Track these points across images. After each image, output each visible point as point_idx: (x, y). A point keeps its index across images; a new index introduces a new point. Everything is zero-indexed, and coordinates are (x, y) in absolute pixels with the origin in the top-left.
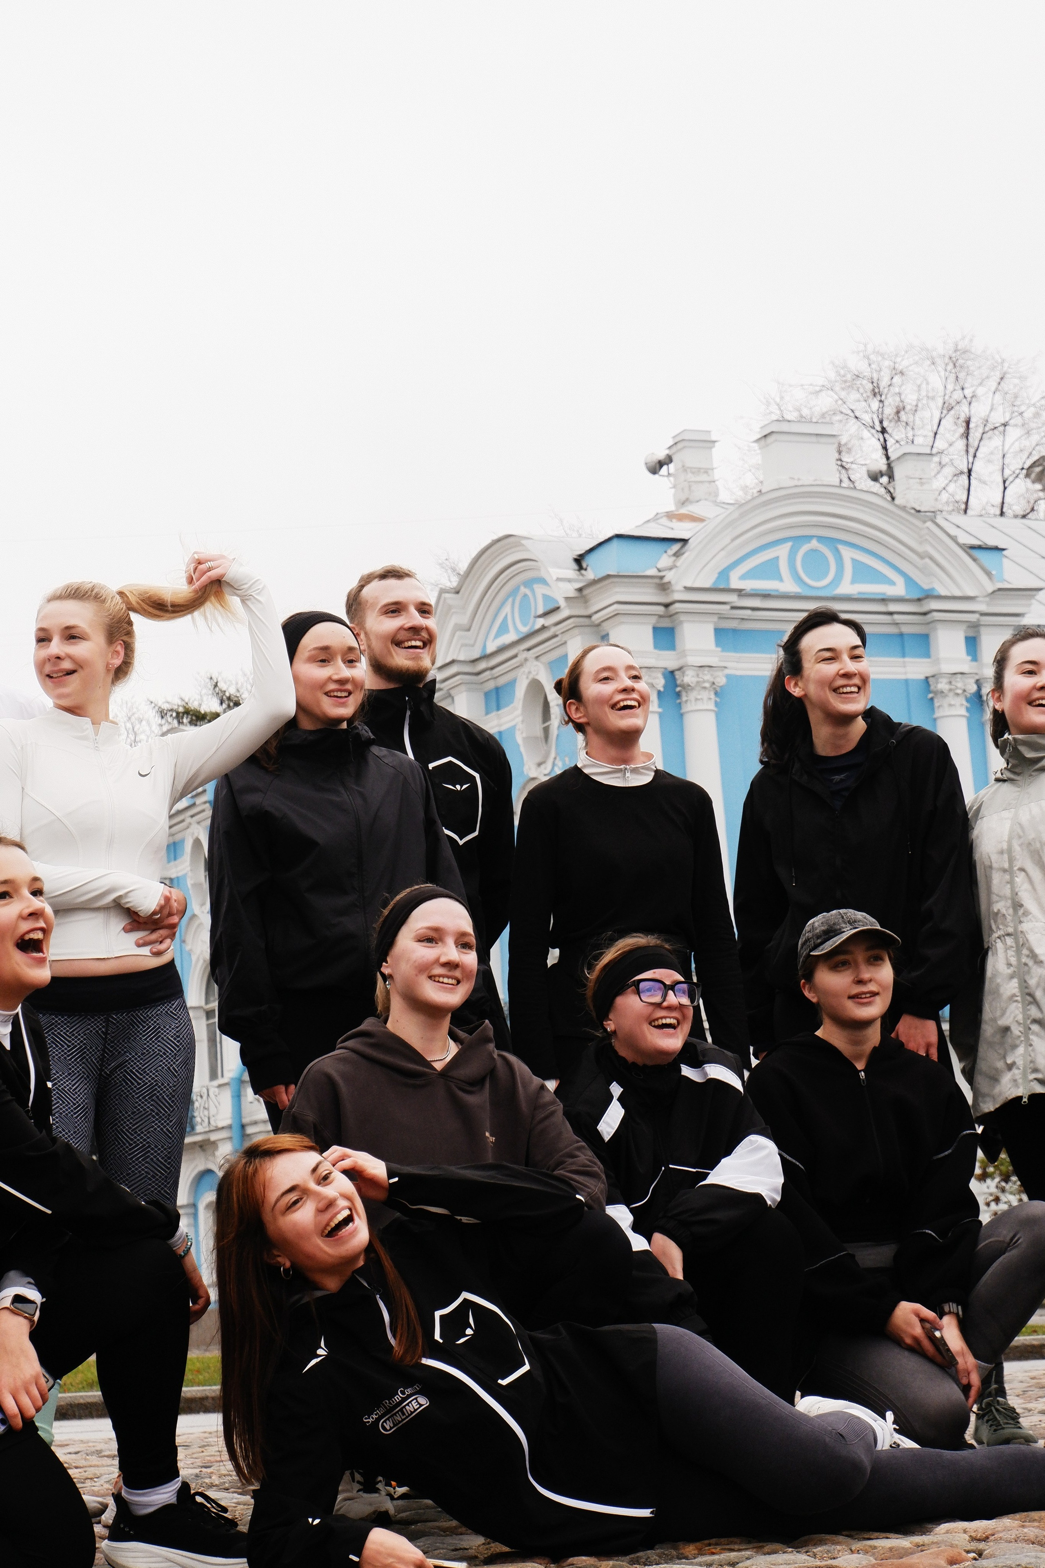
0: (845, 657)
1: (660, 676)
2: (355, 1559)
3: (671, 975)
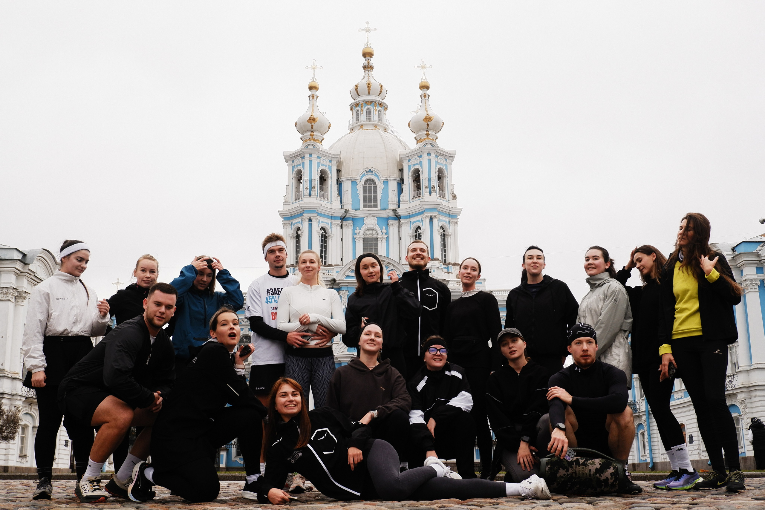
0: (535, 258)
1: (759, 281)
2: (266, 496)
3: (440, 347)
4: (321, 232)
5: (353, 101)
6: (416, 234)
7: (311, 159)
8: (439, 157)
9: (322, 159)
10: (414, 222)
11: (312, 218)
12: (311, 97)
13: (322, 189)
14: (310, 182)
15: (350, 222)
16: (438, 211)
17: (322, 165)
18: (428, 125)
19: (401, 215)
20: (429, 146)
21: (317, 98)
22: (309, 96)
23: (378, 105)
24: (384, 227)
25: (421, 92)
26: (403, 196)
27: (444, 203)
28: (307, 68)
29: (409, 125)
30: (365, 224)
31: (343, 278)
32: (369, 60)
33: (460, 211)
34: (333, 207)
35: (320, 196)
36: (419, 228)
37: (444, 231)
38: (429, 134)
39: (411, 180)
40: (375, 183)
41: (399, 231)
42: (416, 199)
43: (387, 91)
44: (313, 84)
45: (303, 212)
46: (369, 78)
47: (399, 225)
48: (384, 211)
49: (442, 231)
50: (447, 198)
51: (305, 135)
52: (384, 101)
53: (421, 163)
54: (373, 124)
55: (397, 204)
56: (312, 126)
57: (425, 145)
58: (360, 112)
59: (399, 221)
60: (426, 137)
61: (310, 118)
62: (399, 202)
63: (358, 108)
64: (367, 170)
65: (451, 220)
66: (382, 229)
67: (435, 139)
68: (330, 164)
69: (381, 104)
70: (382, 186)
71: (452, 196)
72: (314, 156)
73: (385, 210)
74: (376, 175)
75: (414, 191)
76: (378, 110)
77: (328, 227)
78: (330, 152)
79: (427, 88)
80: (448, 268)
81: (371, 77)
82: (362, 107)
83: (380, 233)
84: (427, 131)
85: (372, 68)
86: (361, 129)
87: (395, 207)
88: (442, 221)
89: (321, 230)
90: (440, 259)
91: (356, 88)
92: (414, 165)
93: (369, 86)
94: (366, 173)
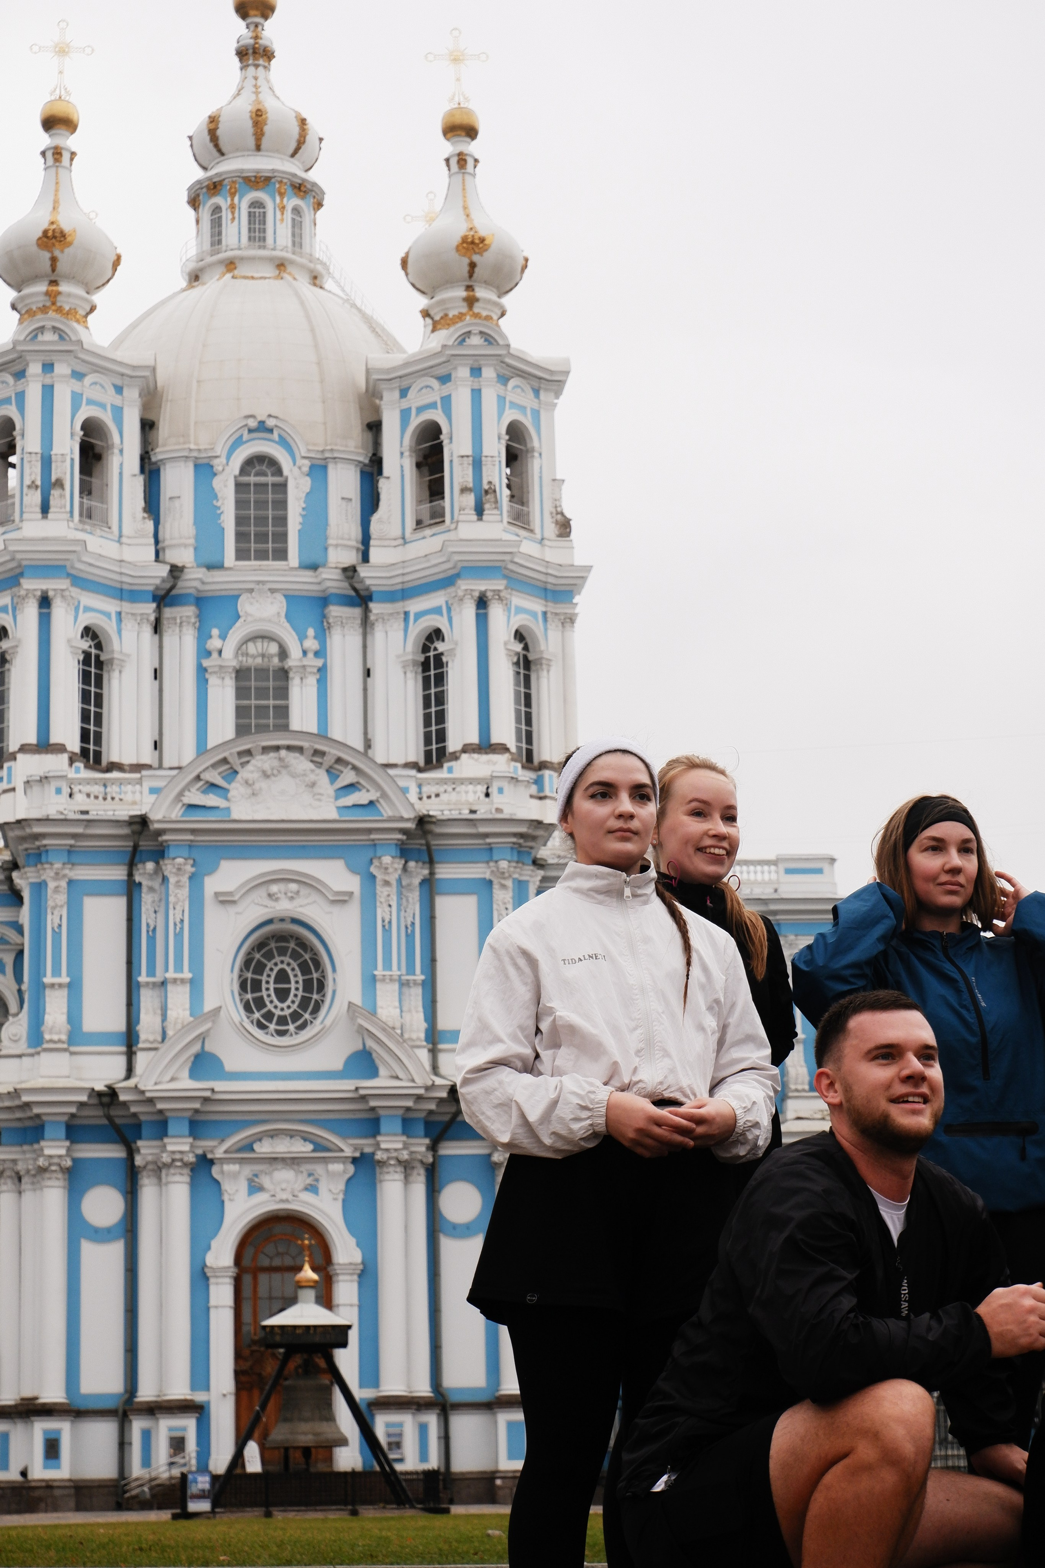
4: (85, 645)
5: (199, 174)
6: (427, 659)
7: (48, 381)
8: (512, 383)
9: (88, 380)
10: (419, 615)
11: (51, 594)
12: (49, 154)
13: (86, 490)
14: (47, 462)
15: (188, 611)
16: (506, 577)
17: (90, 402)
18: (473, 265)
19: (373, 589)
20: (476, 340)
21: (72, 159)
22: (43, 154)
23: (290, 190)
24: (311, 632)
25: (447, 148)
26: (380, 521)
27: (529, 547)
28: (35, 48)
29: (404, 263)
30: (241, 620)
31: (176, 813)
32: (260, 28)
33: (584, 578)
34: (128, 554)
35: (81, 515)
36: (436, 634)
37: (526, 648)
38: (477, 300)
39: (409, 464)
40: (279, 471)
41: (365, 647)
42: (428, 532)
43: (321, 140)
44: (59, 110)
45: (18, 571)
46: (257, 93)
47: (366, 623)
48: (310, 573)
49: (518, 647)
50: (538, 530)
51: (26, 291)
52: (313, 176)
53: (446, 401)
54: (271, 259)
55: (358, 549)
56: (54, 260)
57: (463, 339)
58: (226, 215)
59: (367, 611)
60: (464, 310)
61: (45, 232)
62: (366, 539)
63: (218, 200)
64: (253, 423)
65: (551, 608)
66: (302, 637)
67: (495, 317)
68: (117, 400)
69: (301, 188)
70: (306, 484)
71: (557, 523)
72: (62, 369)
73: (314, 567)
74: (283, 442)
75: (420, 502)
76: (289, 208)
77: (108, 626)
78: (118, 356)
79: (471, 132)
80: (539, 782)
81: (264, 89)
82: (233, 195)
83: (295, 652)
84: (469, 288)
85: (268, 54)
86: (228, 276)
87: (350, 558)
88: (520, 610)
89: (82, 637)
90: (513, 749)
91: (212, 126)
92: (420, 410)
93: (258, 118)
94: (246, 436)
